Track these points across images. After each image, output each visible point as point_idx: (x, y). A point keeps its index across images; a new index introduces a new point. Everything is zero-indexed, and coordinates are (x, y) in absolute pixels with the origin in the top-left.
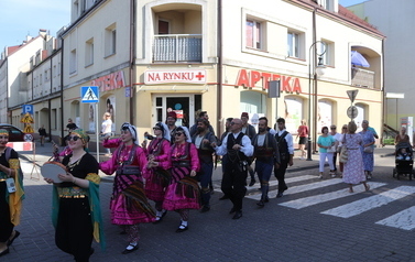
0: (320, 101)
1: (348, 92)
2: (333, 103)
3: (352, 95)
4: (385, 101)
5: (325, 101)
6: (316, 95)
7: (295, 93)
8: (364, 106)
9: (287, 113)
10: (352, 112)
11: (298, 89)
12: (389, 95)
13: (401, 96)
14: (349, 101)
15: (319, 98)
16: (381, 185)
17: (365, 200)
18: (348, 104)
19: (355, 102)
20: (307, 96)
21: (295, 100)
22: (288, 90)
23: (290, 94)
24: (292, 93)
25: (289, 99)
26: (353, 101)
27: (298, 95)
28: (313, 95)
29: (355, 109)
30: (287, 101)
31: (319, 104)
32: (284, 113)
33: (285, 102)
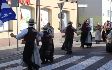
0: (42, 9)
1: (58, 4)
2: (49, 10)
3: (61, 6)
5: (45, 9)
6: (39, 5)
7: (26, 4)
8: (67, 12)
9: (22, 17)
10: (61, 16)
11: (28, 2)
14: (59, 9)
15: (41, 7)
16: (82, 57)
17: (75, 66)
18: (59, 11)
19: (63, 9)
21: (26, 8)
22: (22, 3)
23: (23, 5)
24: (24, 4)
25: (23, 8)
26: (61, 9)
27: (28, 6)
28: (38, 5)
29: (62, 14)
30: (22, 9)
31: (41, 11)
32: (20, 17)
33: (20, 10)
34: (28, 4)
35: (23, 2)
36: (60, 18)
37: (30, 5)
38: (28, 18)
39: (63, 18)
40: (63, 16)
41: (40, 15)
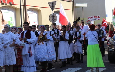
0: (29, 10)
1: (49, 3)
2: (38, 12)
3: (52, 5)
4: (75, 9)
5: (33, 10)
6: (25, 5)
7: (8, 5)
9: (3, 21)
10: (53, 18)
11: (10, 1)
12: (77, 5)
13: (85, 5)
14: (50, 10)
15: (27, 8)
19: (55, 10)
20: (19, 7)
21: (9, 10)
22: (3, 3)
23: (4, 5)
24: (6, 4)
25: (4, 9)
26: (53, 10)
27: (11, 6)
28: (23, 6)
29: (54, 15)
30: (3, 11)
31: (28, 13)
32: (1, 20)
33: (1, 12)
34: (11, 5)
35: (4, 1)
36: (52, 21)
37: (13, 5)
38: (11, 22)
39: (55, 21)
40: (55, 18)
41: (27, 17)
